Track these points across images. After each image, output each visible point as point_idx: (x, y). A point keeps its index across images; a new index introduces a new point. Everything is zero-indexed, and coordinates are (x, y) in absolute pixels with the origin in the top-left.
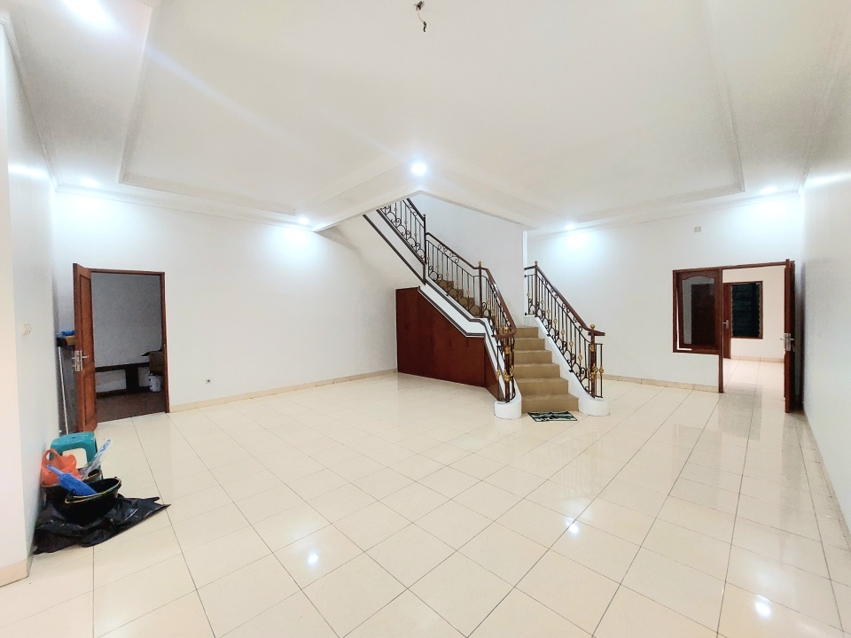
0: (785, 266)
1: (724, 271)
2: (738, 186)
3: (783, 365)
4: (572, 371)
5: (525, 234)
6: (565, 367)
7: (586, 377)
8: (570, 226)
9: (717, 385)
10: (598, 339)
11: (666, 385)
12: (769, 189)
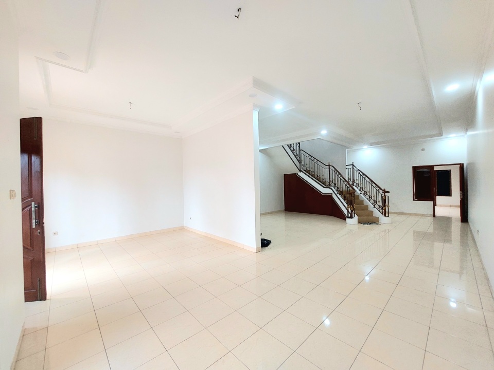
0: (459, 166)
1: (435, 167)
2: (440, 134)
3: (459, 209)
4: (374, 207)
5: (346, 150)
6: (371, 207)
7: (382, 208)
8: (365, 147)
9: (432, 214)
10: (386, 194)
11: (410, 214)
12: (453, 135)
